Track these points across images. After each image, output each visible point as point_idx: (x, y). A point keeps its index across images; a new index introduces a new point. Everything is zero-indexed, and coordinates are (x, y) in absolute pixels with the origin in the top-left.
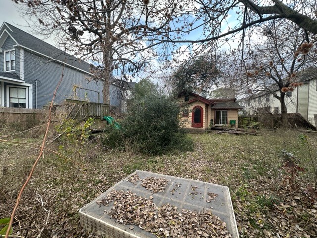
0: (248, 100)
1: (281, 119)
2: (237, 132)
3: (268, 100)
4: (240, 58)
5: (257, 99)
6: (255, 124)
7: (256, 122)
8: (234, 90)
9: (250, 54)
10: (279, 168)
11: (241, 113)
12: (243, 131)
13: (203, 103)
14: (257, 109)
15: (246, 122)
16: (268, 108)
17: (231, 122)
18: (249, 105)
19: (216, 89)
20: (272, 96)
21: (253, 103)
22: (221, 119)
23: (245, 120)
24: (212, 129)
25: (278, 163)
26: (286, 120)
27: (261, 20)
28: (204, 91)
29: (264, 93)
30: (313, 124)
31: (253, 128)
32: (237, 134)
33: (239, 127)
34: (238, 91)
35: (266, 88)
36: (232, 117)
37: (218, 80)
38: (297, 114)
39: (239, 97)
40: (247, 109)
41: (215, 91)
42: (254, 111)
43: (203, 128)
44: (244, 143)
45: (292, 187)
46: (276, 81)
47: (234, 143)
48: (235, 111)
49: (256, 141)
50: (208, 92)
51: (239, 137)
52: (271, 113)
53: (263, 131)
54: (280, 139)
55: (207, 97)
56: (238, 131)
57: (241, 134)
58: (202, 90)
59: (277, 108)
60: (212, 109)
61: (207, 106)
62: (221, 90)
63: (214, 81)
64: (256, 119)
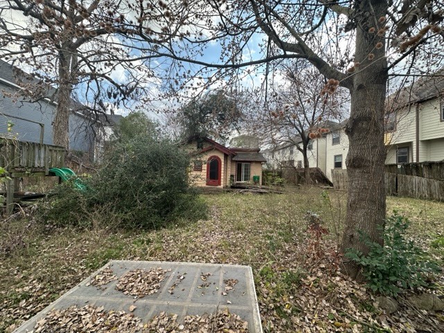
0: (272, 152)
1: (304, 174)
2: (262, 191)
3: (292, 152)
4: (264, 98)
5: (281, 151)
6: (280, 180)
7: (281, 177)
8: (258, 139)
9: (274, 96)
10: (305, 231)
11: (265, 167)
12: (268, 189)
13: (222, 152)
14: (282, 163)
15: (270, 178)
16: (292, 162)
17: (254, 178)
18: (273, 157)
19: (237, 135)
20: (295, 148)
21: (278, 156)
22: (243, 174)
23: (269, 175)
24: (232, 187)
25: (302, 225)
26: (309, 175)
27: (285, 56)
28: (223, 138)
29: (288, 144)
30: (331, 180)
31: (277, 185)
32: (261, 193)
33: (263, 184)
34: (262, 140)
35: (290, 138)
36: (256, 171)
37: (240, 124)
38: (317, 169)
39: (263, 148)
40: (271, 162)
41: (236, 139)
42: (278, 165)
43: (222, 186)
44: (269, 204)
45: (318, 254)
46: (299, 131)
47: (258, 204)
48: (259, 165)
49: (281, 200)
50: (228, 138)
51: (263, 196)
52: (295, 168)
53: (288, 188)
54: (304, 197)
55: (227, 146)
56: (262, 188)
57: (265, 193)
58: (220, 136)
59: (300, 162)
60: (232, 161)
61: (226, 156)
62: (243, 137)
63: (235, 125)
64: (280, 174)
